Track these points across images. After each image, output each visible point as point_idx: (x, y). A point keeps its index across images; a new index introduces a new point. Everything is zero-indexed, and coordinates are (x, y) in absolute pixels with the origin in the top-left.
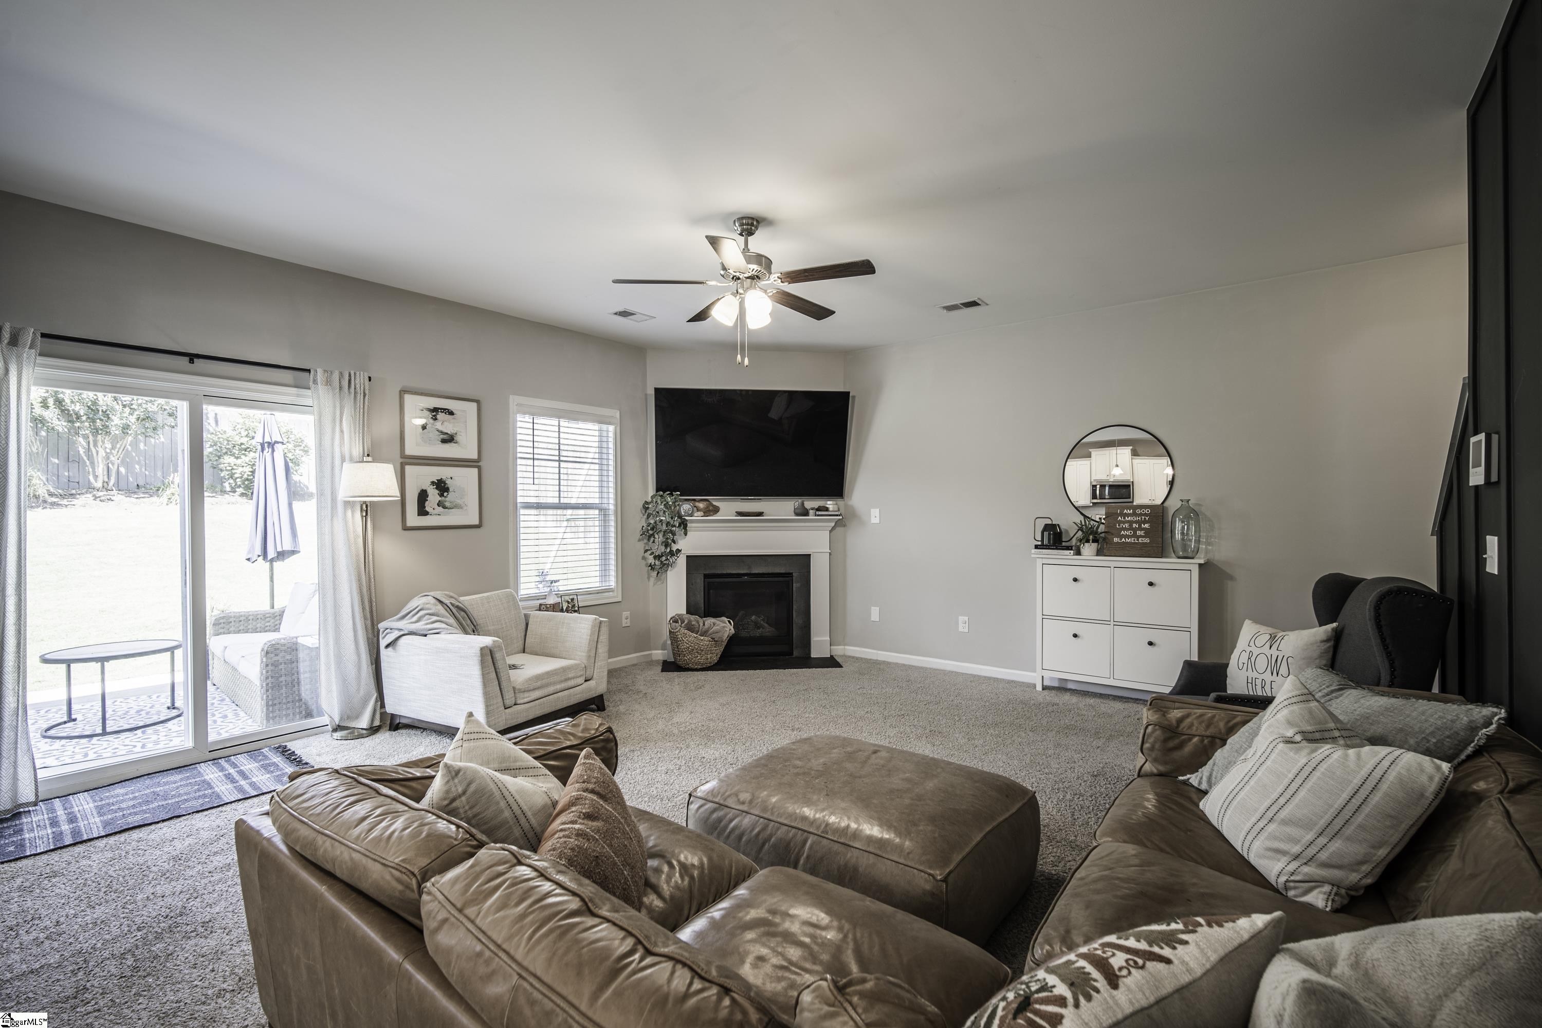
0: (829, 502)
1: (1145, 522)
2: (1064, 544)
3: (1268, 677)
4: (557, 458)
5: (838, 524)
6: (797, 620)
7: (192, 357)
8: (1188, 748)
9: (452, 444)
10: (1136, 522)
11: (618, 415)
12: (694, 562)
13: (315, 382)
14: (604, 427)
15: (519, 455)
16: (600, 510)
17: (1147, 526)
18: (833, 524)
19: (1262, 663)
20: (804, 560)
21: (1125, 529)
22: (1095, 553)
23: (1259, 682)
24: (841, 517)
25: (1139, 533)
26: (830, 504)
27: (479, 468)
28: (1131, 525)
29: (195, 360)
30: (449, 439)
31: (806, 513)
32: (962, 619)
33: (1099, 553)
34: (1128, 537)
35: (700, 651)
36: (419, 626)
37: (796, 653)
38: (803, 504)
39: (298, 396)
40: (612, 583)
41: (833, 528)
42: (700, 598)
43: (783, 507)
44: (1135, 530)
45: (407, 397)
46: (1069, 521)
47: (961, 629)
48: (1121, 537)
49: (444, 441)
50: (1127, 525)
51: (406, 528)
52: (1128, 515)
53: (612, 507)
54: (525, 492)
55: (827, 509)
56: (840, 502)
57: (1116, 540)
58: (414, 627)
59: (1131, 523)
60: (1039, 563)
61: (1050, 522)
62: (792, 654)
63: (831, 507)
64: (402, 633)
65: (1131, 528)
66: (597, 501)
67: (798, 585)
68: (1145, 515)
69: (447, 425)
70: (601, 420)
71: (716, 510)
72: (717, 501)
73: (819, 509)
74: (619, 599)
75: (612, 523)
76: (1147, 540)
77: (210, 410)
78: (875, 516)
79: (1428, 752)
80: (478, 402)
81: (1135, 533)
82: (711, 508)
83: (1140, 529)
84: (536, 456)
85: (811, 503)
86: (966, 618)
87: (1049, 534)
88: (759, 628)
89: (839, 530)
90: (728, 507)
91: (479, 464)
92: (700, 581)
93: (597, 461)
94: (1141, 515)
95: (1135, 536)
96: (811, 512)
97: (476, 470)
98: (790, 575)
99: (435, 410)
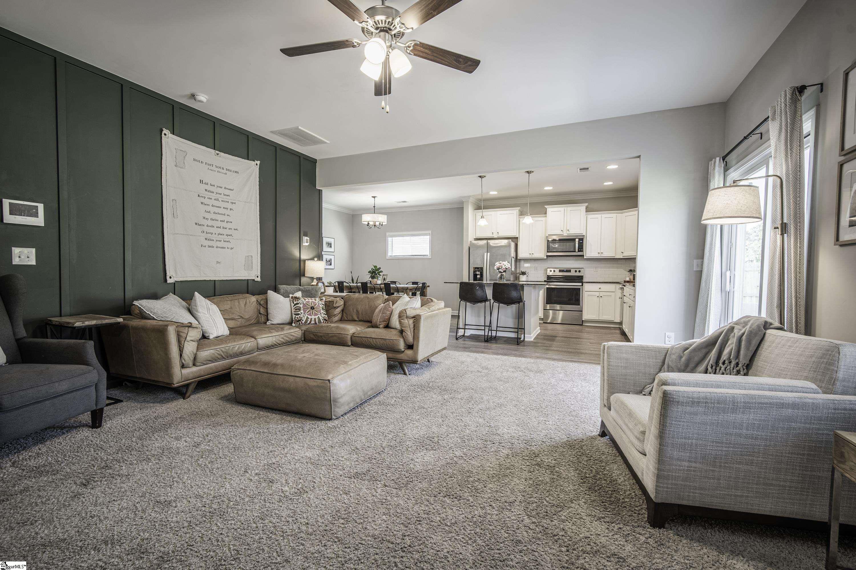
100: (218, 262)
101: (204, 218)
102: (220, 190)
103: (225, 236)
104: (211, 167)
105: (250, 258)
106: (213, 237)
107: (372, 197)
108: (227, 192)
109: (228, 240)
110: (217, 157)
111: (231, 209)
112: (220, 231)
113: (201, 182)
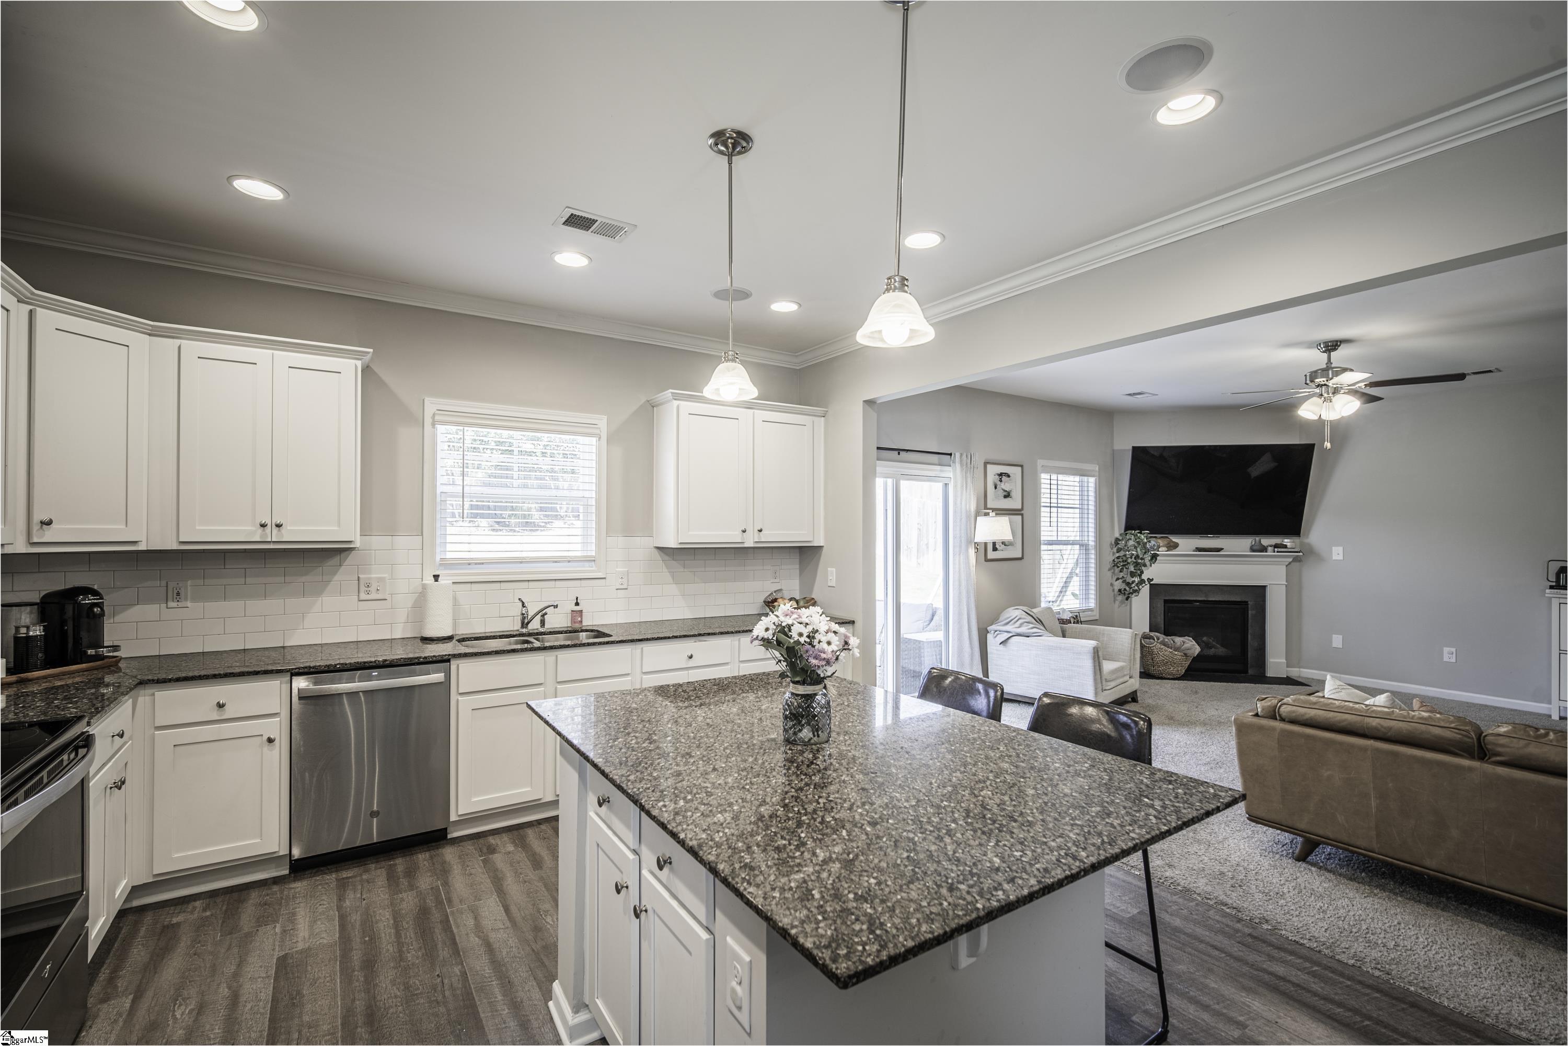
0: (1286, 540)
4: (1049, 505)
5: (1296, 560)
6: (1252, 642)
7: (899, 451)
9: (1009, 499)
11: (1097, 469)
12: (1156, 590)
13: (954, 462)
14: (1085, 478)
15: (1042, 504)
16: (1081, 545)
18: (1291, 560)
20: (1260, 591)
24: (1301, 554)
26: (1287, 541)
27: (1022, 515)
29: (901, 453)
30: (1007, 495)
31: (1264, 549)
32: (1446, 650)
35: (1173, 663)
36: (1023, 630)
37: (1251, 672)
38: (1260, 541)
39: (941, 471)
40: (1092, 604)
41: (1290, 563)
42: (1160, 620)
43: (1239, 544)
45: (989, 466)
47: (1446, 659)
49: (1005, 497)
51: (987, 560)
53: (1092, 543)
54: (1046, 533)
55: (1285, 547)
56: (1297, 540)
58: (1020, 630)
60: (1556, 602)
61: (1563, 564)
62: (1247, 672)
63: (1289, 545)
64: (1011, 635)
66: (1078, 538)
67: (1254, 612)
69: (1006, 485)
70: (1083, 474)
71: (1176, 546)
72: (1175, 539)
73: (1276, 546)
74: (1097, 617)
75: (1093, 556)
77: (904, 484)
78: (1337, 553)
80: (1022, 466)
82: (1172, 544)
84: (1059, 505)
85: (1266, 541)
86: (1454, 650)
87: (1563, 576)
88: (1211, 648)
89: (1296, 565)
90: (1186, 544)
91: (1022, 512)
92: (1160, 605)
93: (1078, 506)
96: (1270, 548)
97: (1020, 517)
98: (1246, 603)
99: (1001, 475)
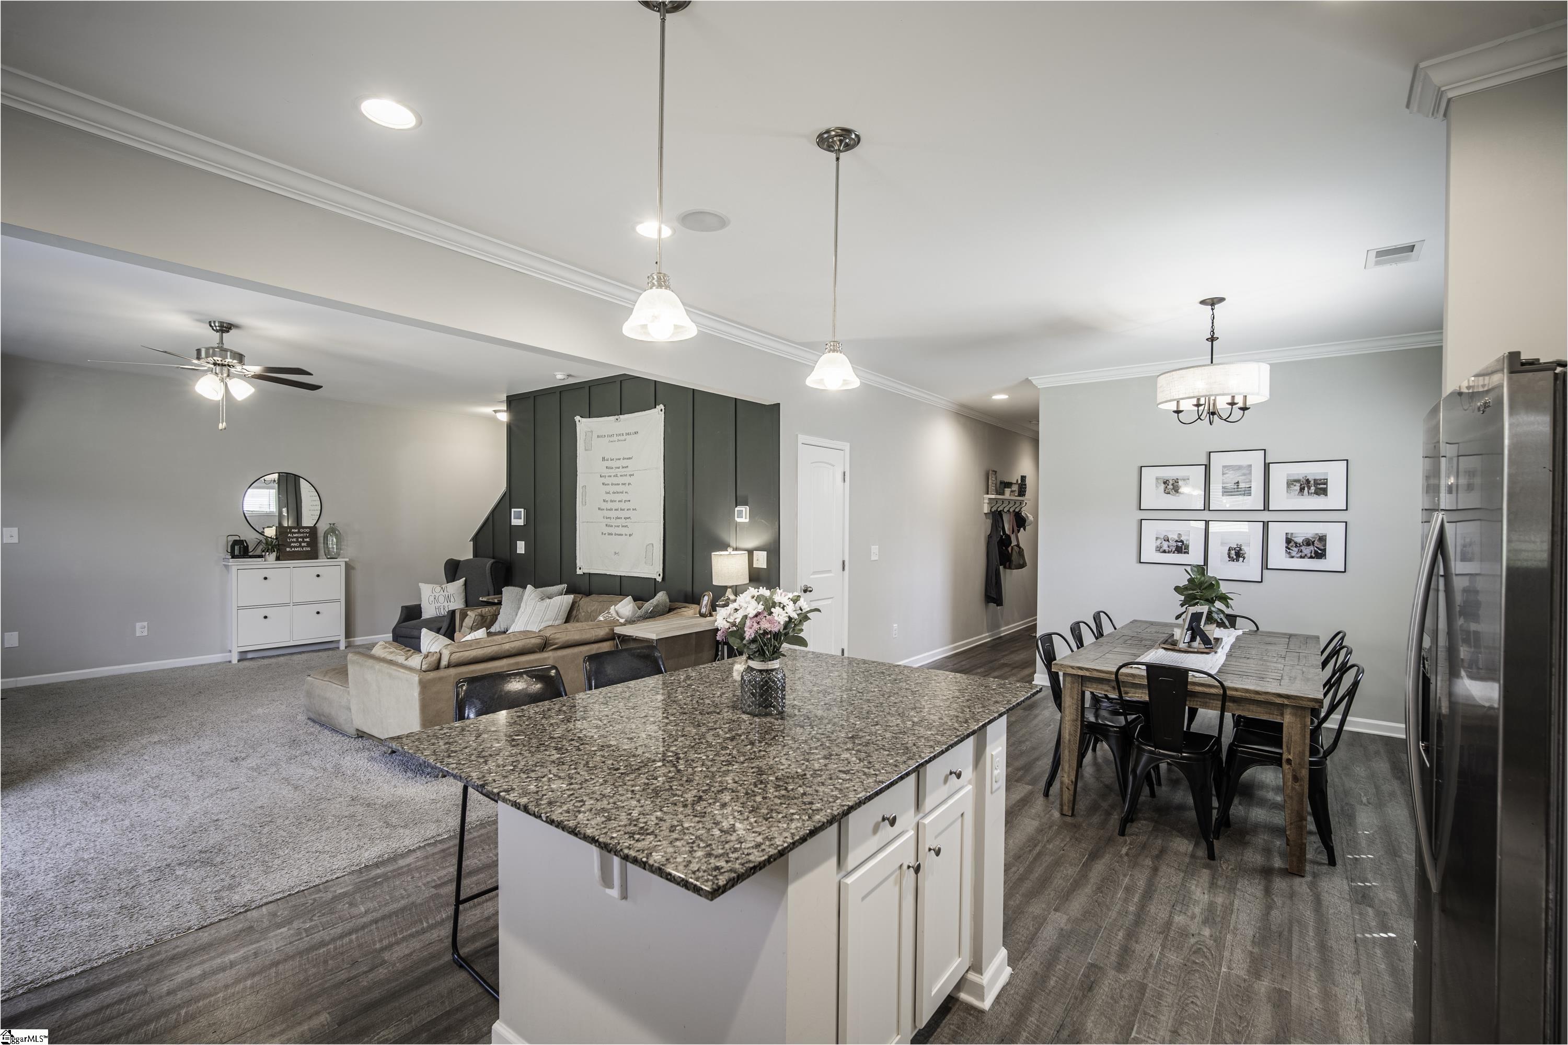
1: (306, 537)
2: (251, 554)
3: (446, 604)
8: (488, 620)
10: (301, 537)
17: (308, 540)
19: (441, 599)
21: (294, 542)
22: (275, 559)
23: (442, 608)
25: (303, 544)
28: (297, 540)
33: (278, 559)
34: (296, 547)
44: (300, 543)
46: (250, 537)
48: (292, 547)
50: (295, 540)
52: (295, 533)
57: (288, 549)
59: (297, 538)
60: (234, 569)
61: (237, 538)
65: (297, 541)
68: (306, 533)
76: (309, 549)
78: (11, 535)
79: (519, 608)
81: (301, 544)
83: (304, 542)
87: (240, 548)
94: (303, 533)
95: (300, 546)
100: (616, 553)
101: (604, 501)
102: (619, 463)
103: (623, 520)
104: (611, 439)
105: (651, 546)
106: (613, 522)
107: (1203, 302)
108: (625, 463)
109: (626, 524)
110: (617, 424)
111: (629, 484)
112: (619, 513)
113: (603, 459)
